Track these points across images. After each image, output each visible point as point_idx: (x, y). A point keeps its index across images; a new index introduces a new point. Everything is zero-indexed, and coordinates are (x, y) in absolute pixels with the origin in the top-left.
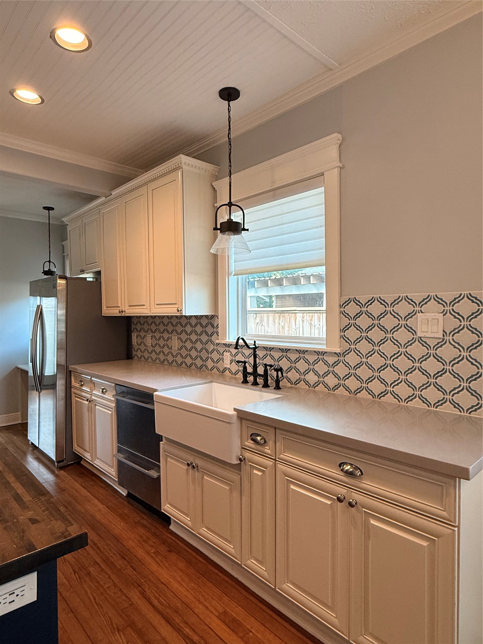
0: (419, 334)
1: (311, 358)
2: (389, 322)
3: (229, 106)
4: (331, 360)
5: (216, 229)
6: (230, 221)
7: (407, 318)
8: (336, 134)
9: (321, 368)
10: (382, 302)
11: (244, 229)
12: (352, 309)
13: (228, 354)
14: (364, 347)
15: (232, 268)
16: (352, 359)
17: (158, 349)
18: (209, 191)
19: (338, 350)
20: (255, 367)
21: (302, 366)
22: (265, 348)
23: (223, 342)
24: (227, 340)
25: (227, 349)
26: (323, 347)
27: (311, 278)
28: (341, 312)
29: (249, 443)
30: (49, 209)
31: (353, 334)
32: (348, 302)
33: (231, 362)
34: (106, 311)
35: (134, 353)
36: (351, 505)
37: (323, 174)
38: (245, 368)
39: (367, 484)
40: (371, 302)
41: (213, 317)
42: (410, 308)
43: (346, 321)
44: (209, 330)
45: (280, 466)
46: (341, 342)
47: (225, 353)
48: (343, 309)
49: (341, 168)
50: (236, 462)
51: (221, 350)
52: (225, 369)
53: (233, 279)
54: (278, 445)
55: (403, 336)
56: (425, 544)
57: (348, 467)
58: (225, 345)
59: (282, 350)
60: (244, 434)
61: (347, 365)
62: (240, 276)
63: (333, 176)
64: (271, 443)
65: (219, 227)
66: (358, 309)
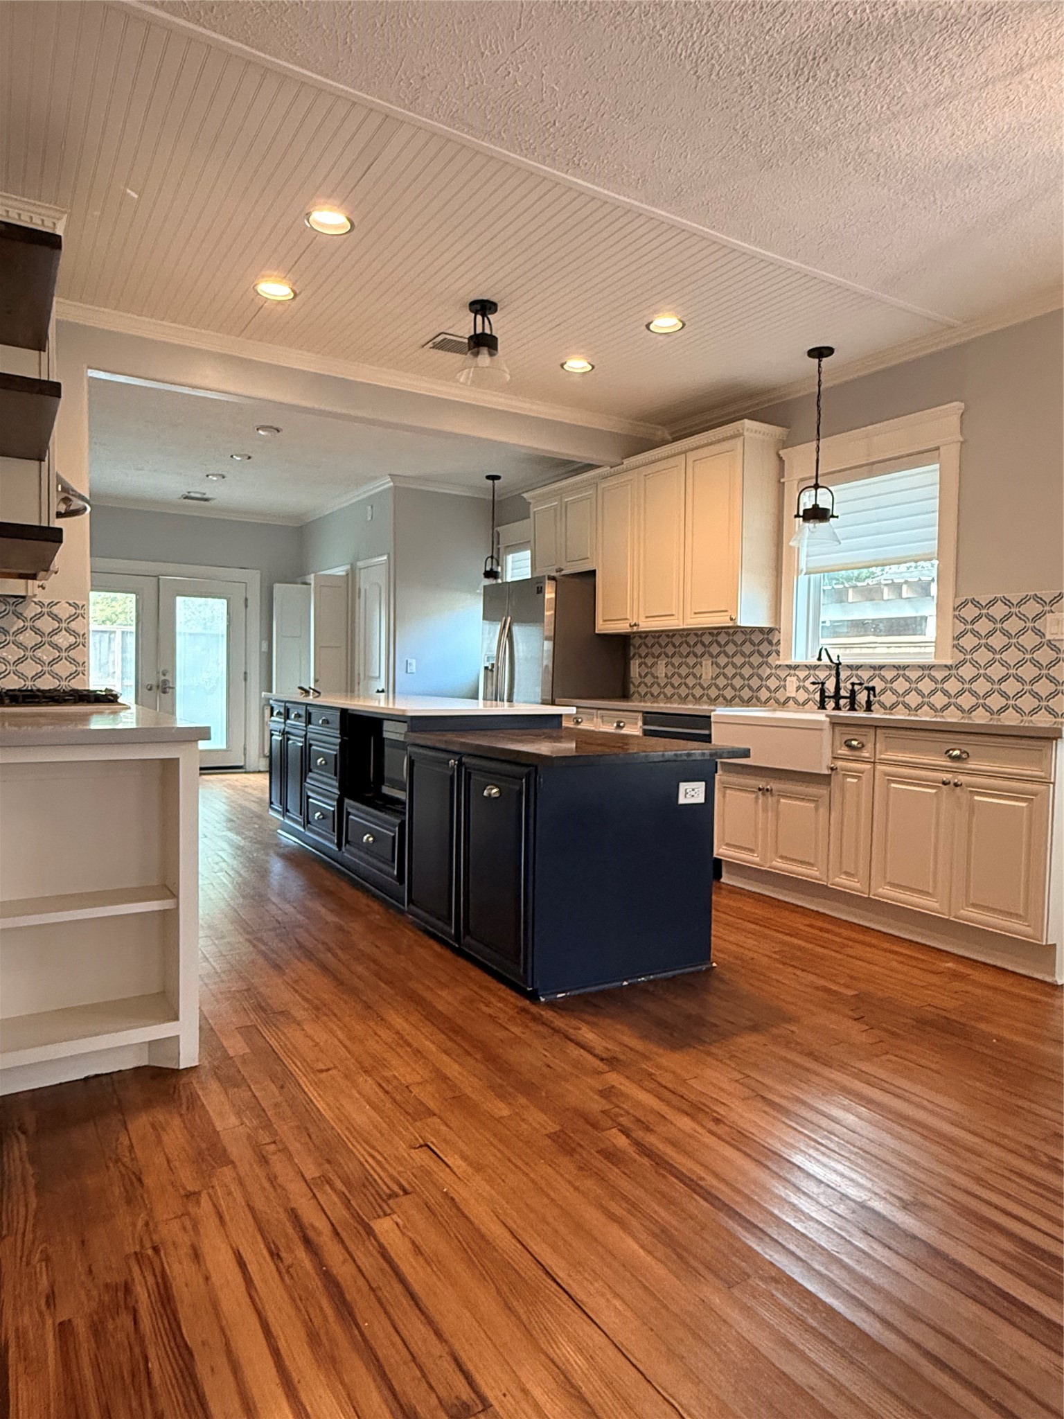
0: (1048, 637)
1: (914, 675)
2: (1013, 625)
3: (819, 366)
4: (939, 675)
5: (797, 516)
6: (816, 506)
7: (1034, 619)
8: (955, 404)
9: (926, 686)
10: (1007, 602)
11: (833, 516)
12: (970, 612)
13: (794, 679)
14: (983, 656)
15: (803, 566)
16: (967, 672)
17: (676, 681)
18: (774, 461)
19: (949, 662)
20: (838, 688)
21: (900, 686)
22: (850, 667)
23: (788, 663)
24: (793, 660)
25: (792, 672)
26: (931, 660)
27: (905, 587)
28: (955, 616)
29: (844, 751)
30: (493, 478)
31: (969, 642)
32: (964, 604)
33: (798, 689)
34: (602, 627)
35: (632, 689)
36: (956, 785)
37: (937, 449)
38: (822, 691)
39: (972, 765)
40: (992, 603)
41: (771, 630)
42: (1038, 608)
43: (962, 627)
44: (765, 648)
45: (879, 767)
46: (953, 652)
47: (788, 678)
48: (957, 613)
49: (962, 443)
50: (826, 772)
51: (782, 674)
52: (789, 698)
53: (803, 579)
54: (878, 745)
55: (1029, 640)
56: (1024, 804)
57: (957, 752)
58: (789, 667)
59: (873, 667)
60: (837, 743)
61: (961, 679)
62: (812, 576)
63: (951, 453)
64: (870, 746)
65: (801, 514)
66: (977, 612)
